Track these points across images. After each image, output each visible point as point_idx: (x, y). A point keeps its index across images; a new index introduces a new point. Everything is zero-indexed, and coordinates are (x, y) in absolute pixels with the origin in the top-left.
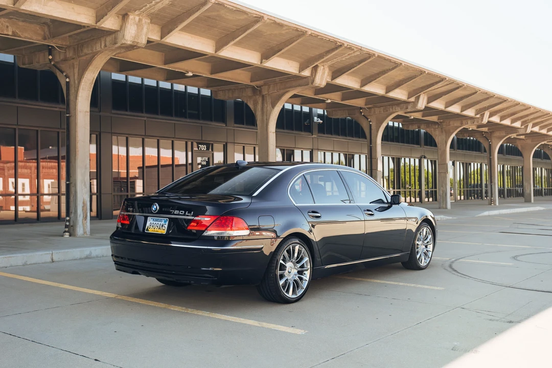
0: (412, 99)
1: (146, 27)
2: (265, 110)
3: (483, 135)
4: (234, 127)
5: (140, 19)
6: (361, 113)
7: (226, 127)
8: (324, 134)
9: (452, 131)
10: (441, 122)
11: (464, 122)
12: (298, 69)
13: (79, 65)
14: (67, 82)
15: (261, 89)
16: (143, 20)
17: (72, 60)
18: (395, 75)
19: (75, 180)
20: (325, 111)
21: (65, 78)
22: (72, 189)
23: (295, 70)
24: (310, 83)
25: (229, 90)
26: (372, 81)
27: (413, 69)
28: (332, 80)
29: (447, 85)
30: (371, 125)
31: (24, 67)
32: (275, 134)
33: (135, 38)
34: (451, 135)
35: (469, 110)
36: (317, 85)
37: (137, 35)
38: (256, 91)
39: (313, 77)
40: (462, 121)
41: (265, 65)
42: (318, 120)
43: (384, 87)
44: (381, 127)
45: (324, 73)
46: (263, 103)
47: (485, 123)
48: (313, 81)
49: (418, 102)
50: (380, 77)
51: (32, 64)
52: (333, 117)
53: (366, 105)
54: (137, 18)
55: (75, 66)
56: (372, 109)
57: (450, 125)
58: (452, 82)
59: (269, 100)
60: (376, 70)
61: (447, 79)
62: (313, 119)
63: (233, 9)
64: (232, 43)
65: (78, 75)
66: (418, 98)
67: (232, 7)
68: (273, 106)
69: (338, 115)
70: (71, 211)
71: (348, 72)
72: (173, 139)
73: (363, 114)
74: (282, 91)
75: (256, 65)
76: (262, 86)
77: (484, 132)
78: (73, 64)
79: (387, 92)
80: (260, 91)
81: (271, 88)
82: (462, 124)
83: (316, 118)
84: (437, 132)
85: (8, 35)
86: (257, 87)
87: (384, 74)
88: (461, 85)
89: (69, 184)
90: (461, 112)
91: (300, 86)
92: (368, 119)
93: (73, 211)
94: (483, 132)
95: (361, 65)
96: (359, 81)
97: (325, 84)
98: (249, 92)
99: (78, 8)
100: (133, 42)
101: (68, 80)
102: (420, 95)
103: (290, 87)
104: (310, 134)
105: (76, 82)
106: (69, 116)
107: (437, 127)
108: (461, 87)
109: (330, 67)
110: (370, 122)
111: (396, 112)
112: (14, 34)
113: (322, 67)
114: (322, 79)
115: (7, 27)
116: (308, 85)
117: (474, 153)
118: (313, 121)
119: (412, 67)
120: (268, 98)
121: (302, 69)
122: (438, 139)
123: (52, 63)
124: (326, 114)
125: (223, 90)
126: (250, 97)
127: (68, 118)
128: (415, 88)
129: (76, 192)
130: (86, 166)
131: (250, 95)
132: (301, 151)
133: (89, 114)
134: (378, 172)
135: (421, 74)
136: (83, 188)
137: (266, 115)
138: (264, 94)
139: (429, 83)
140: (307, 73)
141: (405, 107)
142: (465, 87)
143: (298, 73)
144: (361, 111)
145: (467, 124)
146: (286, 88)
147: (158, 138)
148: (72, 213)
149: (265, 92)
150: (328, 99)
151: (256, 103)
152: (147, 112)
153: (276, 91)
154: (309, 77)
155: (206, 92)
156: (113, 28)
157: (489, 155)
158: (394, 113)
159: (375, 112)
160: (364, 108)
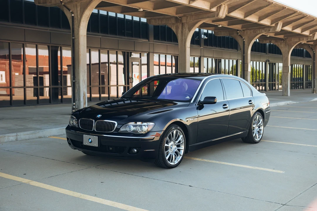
0: (274, 25)
2: (184, 33)
3: (310, 46)
4: (154, 42)
6: (238, 33)
7: (149, 42)
8: (208, 46)
9: (292, 45)
10: (285, 39)
11: (301, 39)
12: (209, 7)
13: (81, 6)
14: (72, 16)
15: (182, 19)
17: (75, 2)
18: (267, 10)
19: (79, 80)
20: (213, 31)
21: (71, 14)
22: (77, 85)
23: (208, 8)
24: (216, 16)
25: (159, 19)
26: (252, 14)
27: (279, 6)
28: (228, 14)
29: (297, 15)
30: (244, 41)
31: (39, 5)
32: (190, 48)
34: (292, 47)
35: (307, 31)
36: (220, 17)
38: (178, 20)
39: (218, 11)
40: (300, 39)
41: (191, 5)
42: (204, 37)
43: (258, 17)
44: (251, 43)
45: (224, 9)
46: (182, 28)
47: (315, 40)
48: (218, 15)
49: (277, 26)
50: (258, 11)
51: (46, 3)
52: (217, 36)
53: (242, 28)
55: (78, 6)
56: (246, 31)
57: (291, 41)
58: (301, 13)
59: (186, 26)
60: (256, 7)
61: (298, 12)
62: (201, 36)
65: (80, 12)
66: (277, 24)
68: (190, 30)
69: (222, 34)
70: (76, 99)
71: (240, 9)
72: (117, 50)
73: (239, 34)
74: (196, 21)
75: (186, 5)
76: (182, 17)
77: (311, 45)
78: (76, 4)
79: (259, 21)
80: (181, 21)
81: (189, 18)
82: (300, 40)
83: (203, 36)
84: (282, 46)
86: (179, 17)
87: (261, 9)
88: (306, 15)
89: (75, 82)
90: (301, 32)
91: (208, 17)
92: (242, 38)
93: (78, 99)
94: (309, 45)
95: (248, 4)
96: (244, 13)
97: (225, 16)
98: (173, 21)
101: (73, 15)
102: (278, 23)
103: (202, 18)
104: (199, 46)
105: (79, 16)
106: (74, 39)
107: (282, 42)
108: (305, 16)
109: (228, 5)
110: (244, 39)
111: (262, 33)
113: (224, 5)
114: (223, 14)
116: (214, 17)
117: (299, 58)
118: (201, 37)
119: (278, 5)
120: (186, 25)
121: (211, 7)
122: (283, 50)
123: (63, 4)
124: (213, 33)
125: (154, 19)
126: (173, 24)
127: (73, 40)
128: (276, 18)
129: (79, 87)
130: (85, 71)
131: (173, 23)
132: (207, 59)
133: (86, 37)
134: (248, 72)
135: (283, 9)
136: (84, 84)
137: (185, 36)
138: (183, 22)
139: (285, 14)
140: (214, 9)
141: (268, 29)
142: (308, 17)
143: (209, 9)
144: (238, 32)
145: (303, 40)
146: (199, 19)
147: (108, 50)
148: (76, 100)
149: (184, 21)
150: (219, 25)
151: (177, 28)
152: (101, 32)
153: (192, 21)
154: (215, 12)
155: (144, 20)
157: (313, 61)
158: (260, 33)
159: (247, 33)
160: (241, 30)
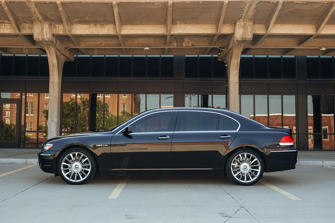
1: (250, 27)
5: (244, 24)
16: (247, 23)
17: (228, 54)
33: (243, 35)
37: (244, 33)
54: (242, 24)
55: (229, 57)
63: (303, 3)
64: (323, 25)
65: (230, 62)
67: (301, 2)
85: (190, 46)
99: (204, 26)
100: (242, 38)
101: (226, 65)
105: (229, 66)
112: (192, 45)
115: (188, 42)
156: (230, 32)
